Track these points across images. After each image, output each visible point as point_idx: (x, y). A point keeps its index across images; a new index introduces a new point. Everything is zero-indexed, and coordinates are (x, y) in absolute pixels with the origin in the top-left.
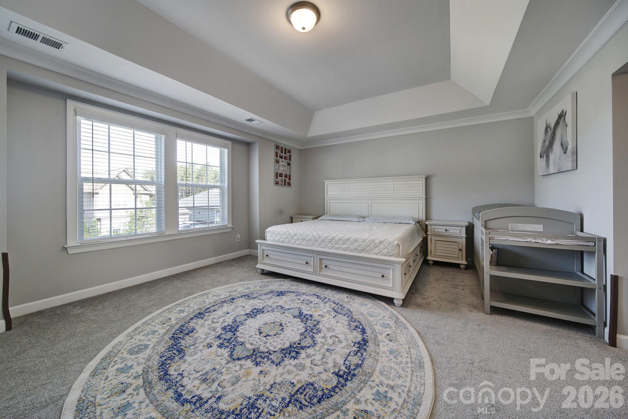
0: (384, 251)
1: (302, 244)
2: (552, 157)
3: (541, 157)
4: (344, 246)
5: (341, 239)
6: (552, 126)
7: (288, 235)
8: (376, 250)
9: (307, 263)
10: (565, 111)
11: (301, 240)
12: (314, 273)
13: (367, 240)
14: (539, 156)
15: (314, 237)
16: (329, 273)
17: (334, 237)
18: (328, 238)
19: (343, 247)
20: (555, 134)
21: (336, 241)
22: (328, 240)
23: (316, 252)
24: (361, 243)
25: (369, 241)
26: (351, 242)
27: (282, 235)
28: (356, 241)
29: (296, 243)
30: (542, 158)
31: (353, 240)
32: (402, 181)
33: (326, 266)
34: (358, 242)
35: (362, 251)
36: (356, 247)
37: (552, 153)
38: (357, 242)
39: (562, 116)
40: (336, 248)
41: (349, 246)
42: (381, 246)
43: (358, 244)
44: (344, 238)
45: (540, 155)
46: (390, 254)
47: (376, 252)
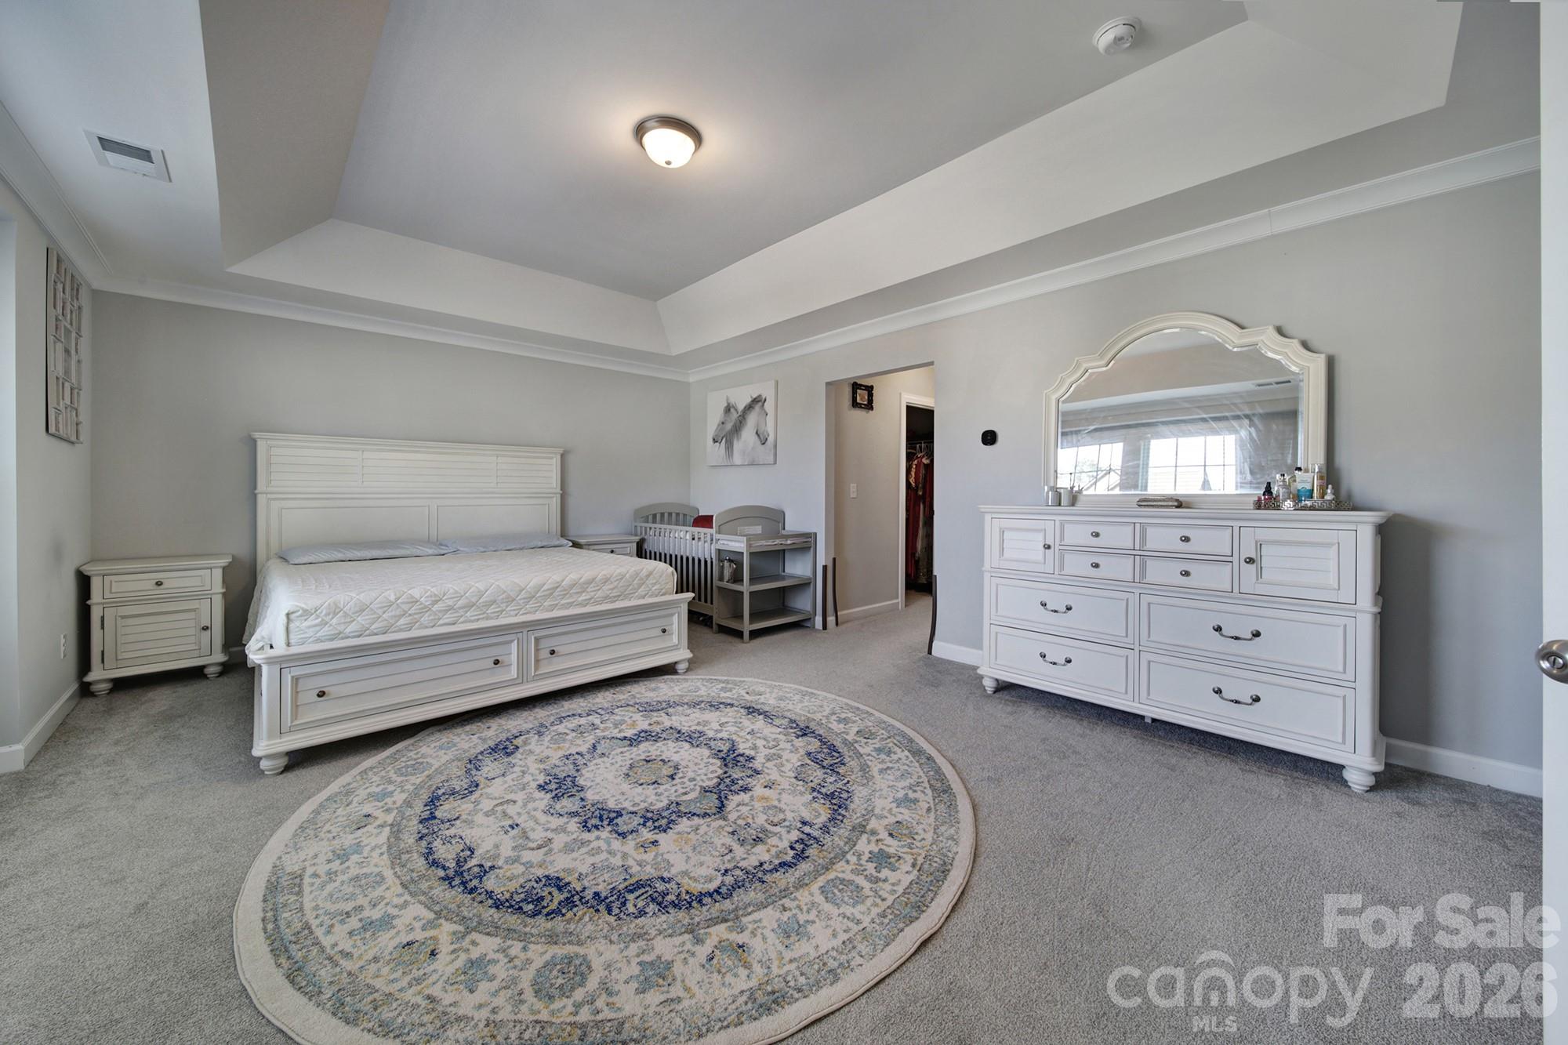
0: (654, 588)
1: (461, 620)
2: (737, 446)
3: (715, 441)
4: (584, 597)
5: (575, 584)
6: (741, 407)
7: (405, 607)
8: (641, 591)
9: (497, 662)
10: (764, 398)
11: (460, 608)
12: (522, 678)
13: (627, 575)
14: (712, 440)
15: (505, 592)
16: (558, 664)
17: (558, 583)
18: (545, 587)
19: (580, 599)
20: (744, 418)
21: (565, 590)
22: (544, 591)
23: (523, 627)
24: (616, 584)
25: (631, 577)
26: (598, 586)
27: (380, 612)
28: (606, 580)
29: (441, 622)
30: (717, 444)
31: (600, 580)
32: (519, 457)
33: (553, 652)
34: (612, 583)
35: (617, 598)
36: (608, 592)
37: (738, 439)
38: (609, 582)
39: (759, 401)
40: (562, 605)
41: (593, 594)
42: (651, 581)
43: (612, 586)
44: (582, 580)
45: (714, 440)
46: (663, 591)
47: (643, 593)
